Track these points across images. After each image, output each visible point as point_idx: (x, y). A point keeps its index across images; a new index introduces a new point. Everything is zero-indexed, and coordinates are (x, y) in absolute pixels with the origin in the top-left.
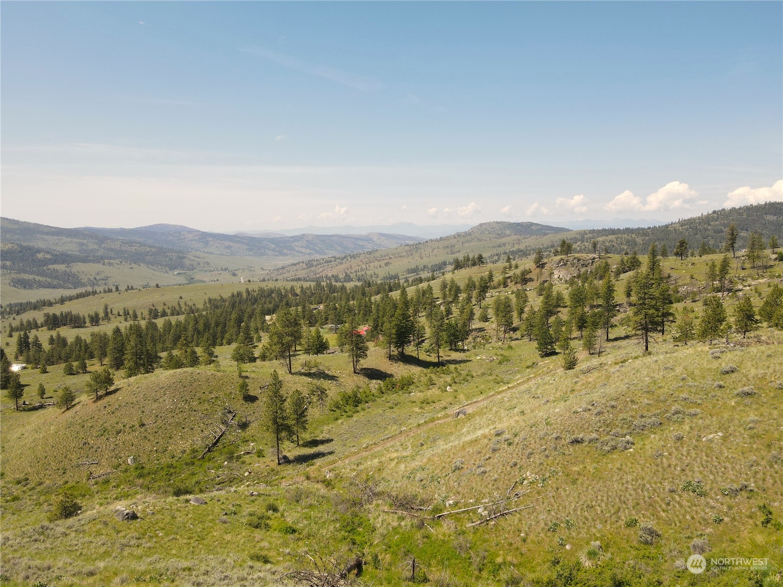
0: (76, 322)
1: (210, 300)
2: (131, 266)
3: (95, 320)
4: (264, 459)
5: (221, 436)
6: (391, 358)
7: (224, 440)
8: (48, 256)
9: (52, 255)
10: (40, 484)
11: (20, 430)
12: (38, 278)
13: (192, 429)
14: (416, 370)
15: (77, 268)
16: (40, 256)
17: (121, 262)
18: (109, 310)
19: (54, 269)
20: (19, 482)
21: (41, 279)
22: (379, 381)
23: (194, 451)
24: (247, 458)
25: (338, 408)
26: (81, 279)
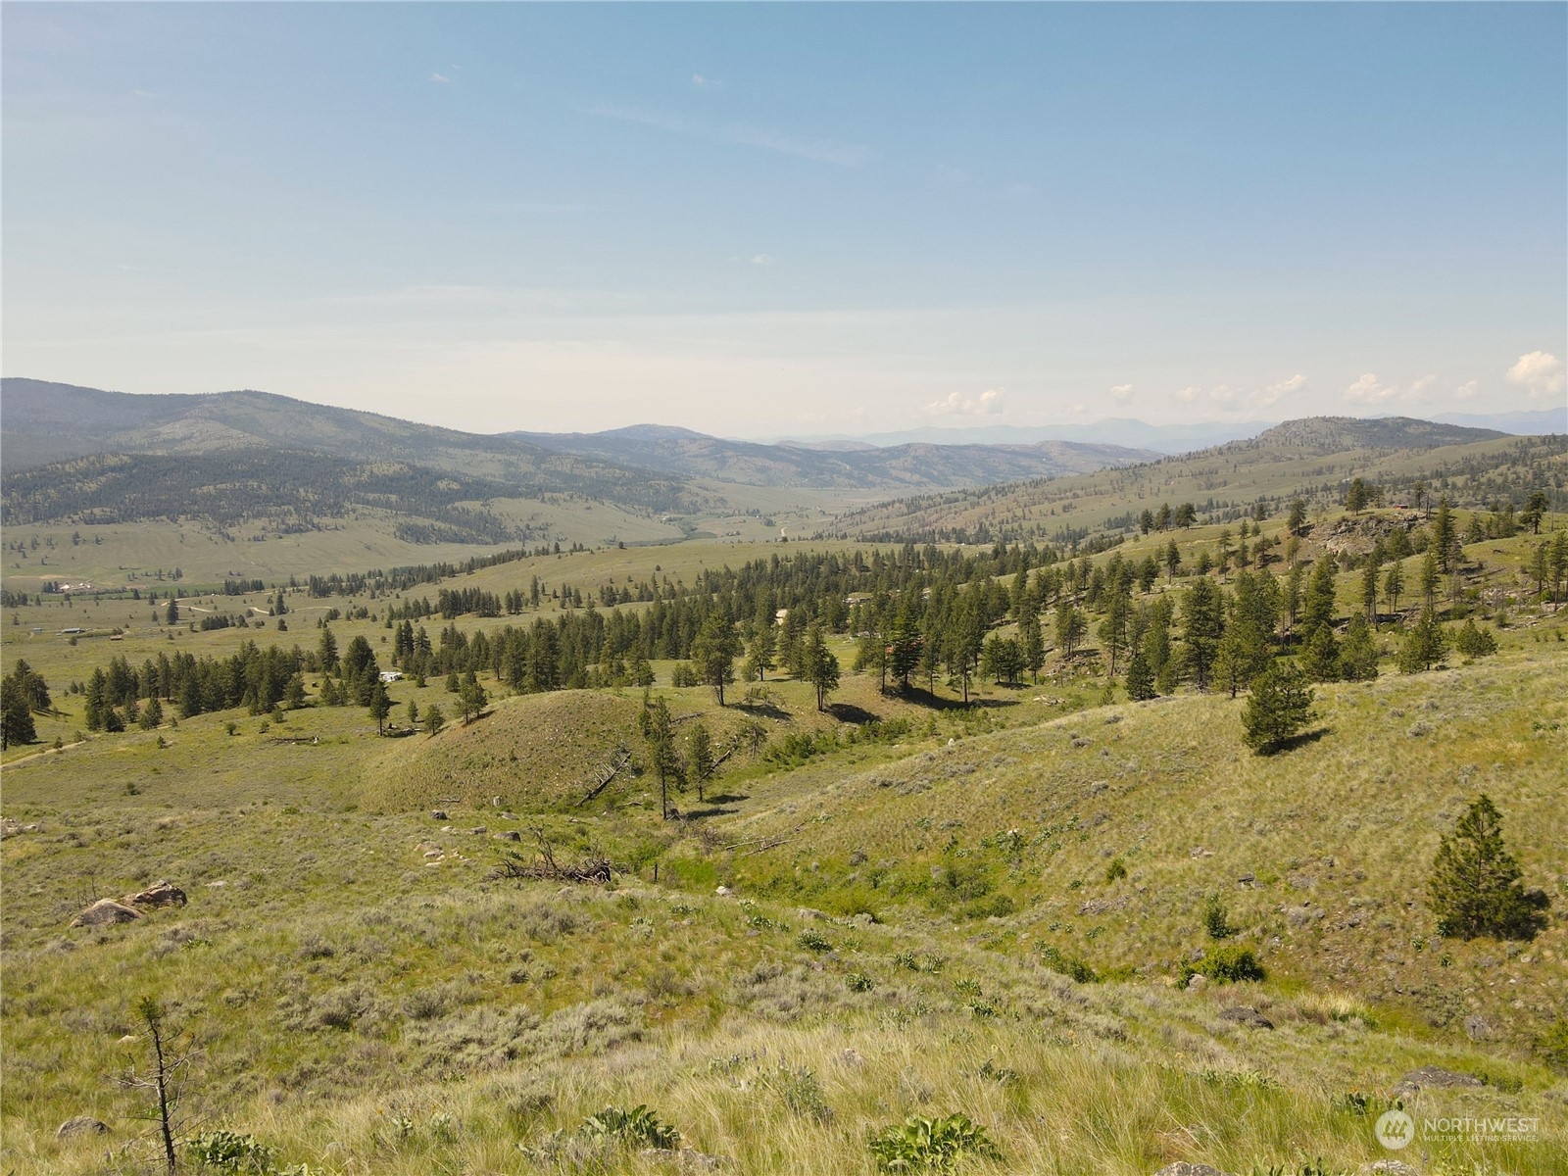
0: (486, 606)
1: (707, 574)
2: (588, 505)
3: (515, 604)
4: (651, 812)
5: (609, 780)
6: (886, 691)
7: (610, 787)
8: (455, 486)
9: (462, 484)
11: (380, 758)
12: (437, 524)
13: (573, 769)
14: (921, 712)
15: (501, 506)
16: (442, 485)
17: (572, 497)
18: (540, 588)
19: (463, 510)
21: (443, 526)
22: (855, 725)
23: (571, 796)
24: (631, 811)
25: (777, 757)
26: (505, 527)
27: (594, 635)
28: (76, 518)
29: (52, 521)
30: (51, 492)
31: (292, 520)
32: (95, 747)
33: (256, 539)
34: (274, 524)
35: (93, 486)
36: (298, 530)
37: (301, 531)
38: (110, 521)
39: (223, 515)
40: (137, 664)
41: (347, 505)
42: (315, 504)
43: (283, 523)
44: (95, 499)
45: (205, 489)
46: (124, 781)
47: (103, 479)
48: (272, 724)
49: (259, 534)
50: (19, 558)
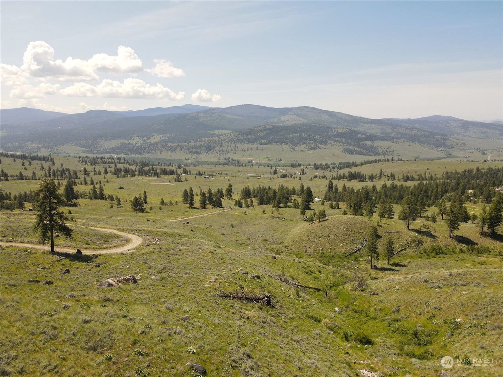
0: (360, 177)
2: (409, 144)
3: (372, 178)
5: (358, 250)
6: (483, 234)
7: (358, 252)
8: (363, 136)
9: (366, 136)
10: (291, 249)
12: (357, 149)
15: (378, 143)
16: (359, 136)
17: (404, 141)
18: (383, 173)
19: (365, 144)
20: (286, 247)
22: (464, 245)
26: (379, 151)
27: (389, 193)
28: (258, 143)
29: (252, 144)
30: (253, 135)
31: (313, 146)
32: (232, 212)
33: (302, 151)
34: (308, 147)
35: (263, 134)
36: (314, 149)
37: (315, 149)
38: (266, 144)
39: (294, 144)
40: (251, 188)
41: (329, 141)
42: (320, 141)
43: (310, 146)
44: (263, 138)
45: (290, 135)
46: (233, 223)
47: (265, 132)
48: (275, 212)
49: (303, 149)
50: (244, 154)
